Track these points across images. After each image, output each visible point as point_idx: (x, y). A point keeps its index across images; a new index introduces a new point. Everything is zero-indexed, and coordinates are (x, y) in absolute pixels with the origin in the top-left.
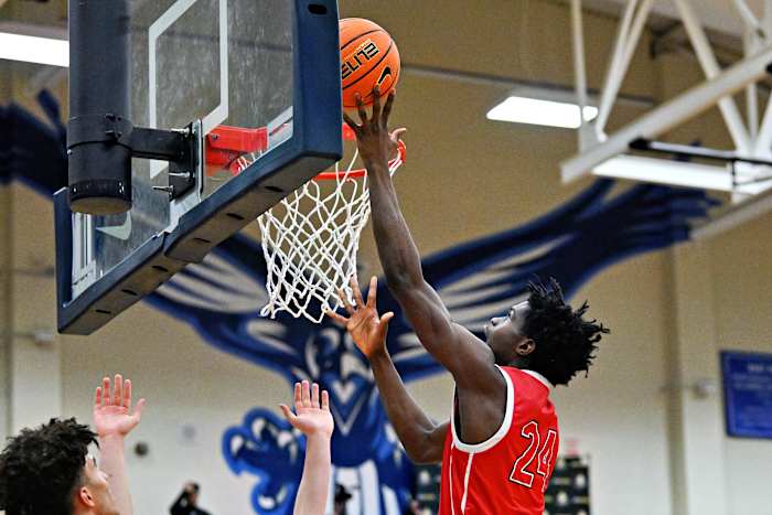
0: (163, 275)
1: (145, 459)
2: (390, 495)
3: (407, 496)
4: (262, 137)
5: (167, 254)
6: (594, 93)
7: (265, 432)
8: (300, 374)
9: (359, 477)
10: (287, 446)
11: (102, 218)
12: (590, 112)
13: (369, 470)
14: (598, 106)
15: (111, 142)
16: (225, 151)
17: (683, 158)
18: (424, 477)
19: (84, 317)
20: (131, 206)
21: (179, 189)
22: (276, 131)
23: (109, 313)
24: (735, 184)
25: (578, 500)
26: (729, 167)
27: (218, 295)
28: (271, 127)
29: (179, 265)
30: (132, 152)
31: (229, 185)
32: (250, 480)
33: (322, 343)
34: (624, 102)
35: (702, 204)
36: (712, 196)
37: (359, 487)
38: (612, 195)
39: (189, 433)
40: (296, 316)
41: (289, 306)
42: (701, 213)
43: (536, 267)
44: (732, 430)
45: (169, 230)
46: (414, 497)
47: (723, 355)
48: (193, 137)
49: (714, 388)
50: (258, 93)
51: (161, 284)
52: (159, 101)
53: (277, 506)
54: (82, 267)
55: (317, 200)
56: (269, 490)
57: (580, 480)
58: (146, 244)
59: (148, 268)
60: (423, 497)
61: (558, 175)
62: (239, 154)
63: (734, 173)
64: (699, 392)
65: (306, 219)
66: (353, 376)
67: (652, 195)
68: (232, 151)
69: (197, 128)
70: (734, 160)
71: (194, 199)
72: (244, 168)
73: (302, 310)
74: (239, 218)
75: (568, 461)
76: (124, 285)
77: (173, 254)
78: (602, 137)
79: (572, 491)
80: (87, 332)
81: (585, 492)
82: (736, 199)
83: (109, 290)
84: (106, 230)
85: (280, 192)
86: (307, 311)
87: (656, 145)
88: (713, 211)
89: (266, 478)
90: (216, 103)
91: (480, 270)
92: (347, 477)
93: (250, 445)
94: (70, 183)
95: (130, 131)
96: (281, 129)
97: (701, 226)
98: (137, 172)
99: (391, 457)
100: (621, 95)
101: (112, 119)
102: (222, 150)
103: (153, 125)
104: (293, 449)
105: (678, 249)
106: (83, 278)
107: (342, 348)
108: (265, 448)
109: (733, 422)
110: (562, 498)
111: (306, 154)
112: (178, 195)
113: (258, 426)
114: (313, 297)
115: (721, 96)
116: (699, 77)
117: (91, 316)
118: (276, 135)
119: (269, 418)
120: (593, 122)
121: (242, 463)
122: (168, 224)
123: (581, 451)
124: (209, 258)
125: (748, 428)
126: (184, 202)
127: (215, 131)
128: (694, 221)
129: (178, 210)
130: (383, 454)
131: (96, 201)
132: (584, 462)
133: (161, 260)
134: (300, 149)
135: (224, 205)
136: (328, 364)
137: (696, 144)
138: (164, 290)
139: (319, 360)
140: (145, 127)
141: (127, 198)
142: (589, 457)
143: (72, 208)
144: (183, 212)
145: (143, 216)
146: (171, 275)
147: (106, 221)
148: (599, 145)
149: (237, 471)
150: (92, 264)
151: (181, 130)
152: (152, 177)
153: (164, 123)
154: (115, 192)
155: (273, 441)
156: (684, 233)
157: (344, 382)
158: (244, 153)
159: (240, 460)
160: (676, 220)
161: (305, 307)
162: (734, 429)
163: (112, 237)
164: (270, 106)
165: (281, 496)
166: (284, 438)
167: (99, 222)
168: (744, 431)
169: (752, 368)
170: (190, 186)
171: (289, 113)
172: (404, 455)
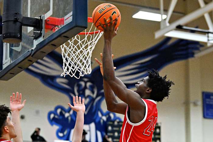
0: (31, 63)
1: (23, 120)
2: (99, 134)
3: (104, 134)
4: (63, 21)
5: (32, 56)
6: (166, 11)
7: (61, 113)
8: (72, 95)
9: (90, 127)
10: (68, 117)
11: (12, 44)
12: (164, 17)
13: (93, 125)
14: (167, 14)
15: (16, 21)
16: (51, 25)
17: (193, 32)
18: (110, 128)
19: (6, 75)
20: (21, 41)
21: (37, 36)
22: (67, 19)
23: (13, 74)
24: (208, 40)
25: (157, 136)
26: (207, 35)
27: (48, 70)
28: (65, 18)
29: (36, 60)
30: (22, 24)
31: (52, 35)
32: (56, 127)
33: (79, 86)
34: (175, 14)
35: (198, 46)
36: (201, 44)
37: (90, 131)
38: (170, 43)
39: (37, 112)
40: (72, 76)
41: (70, 73)
42: (197, 49)
43: (146, 64)
44: (205, 116)
45: (33, 49)
46: (106, 134)
47: (203, 93)
48: (41, 20)
49: (200, 103)
50: (62, 7)
51: (30, 65)
52: (31, 8)
53: (64, 136)
54: (6, 59)
55: (79, 41)
56: (62, 131)
57: (158, 130)
58: (26, 53)
59: (26, 60)
60: (109, 134)
61: (154, 35)
62: (55, 26)
63: (208, 37)
64: (195, 104)
65: (76, 47)
66: (89, 96)
67: (182, 43)
68: (53, 25)
69: (42, 17)
70: (208, 33)
71: (41, 39)
72: (57, 30)
73: (74, 75)
74: (55, 45)
76: (19, 65)
77: (34, 56)
78: (168, 24)
79: (155, 133)
80: (7, 80)
81: (159, 134)
82: (209, 45)
83: (14, 67)
84: (13, 48)
85: (68, 38)
86: (75, 75)
87: (185, 27)
88: (201, 48)
89: (61, 127)
90: (49, 10)
91: (129, 65)
92: (86, 127)
93: (56, 117)
94: (3, 33)
95: (22, 18)
96: (69, 18)
97: (197, 53)
98: (24, 30)
99: (100, 122)
100: (174, 12)
101: (17, 14)
102: (50, 25)
103: (29, 16)
104: (70, 118)
105: (190, 60)
106: (6, 63)
107: (86, 87)
108: (61, 117)
109: (205, 114)
111: (76, 26)
112: (36, 38)
113: (59, 111)
114: (77, 71)
115: (205, 13)
116: (199, 7)
117: (8, 74)
118: (67, 20)
119: (62, 109)
120: (165, 19)
121: (53, 122)
122: (33, 47)
124: (45, 58)
125: (210, 116)
126: (38, 40)
127: (48, 18)
128: (196, 51)
129: (36, 43)
130: (97, 120)
131: (11, 39)
132: (159, 125)
133: (30, 58)
134: (74, 25)
135: (50, 41)
136: (81, 92)
137: (197, 27)
138: (30, 67)
139: (78, 91)
140: (27, 17)
141: (20, 38)
142: (161, 123)
143: (3, 41)
144: (37, 43)
145: (25, 45)
146: (33, 63)
147: (14, 46)
148: (167, 27)
149: (52, 124)
150: (9, 59)
151: (38, 18)
152: (28, 32)
153: (32, 16)
154: (17, 37)
155: (63, 116)
156: (192, 55)
157: (86, 98)
158: (57, 26)
159: (53, 121)
160: (190, 51)
161: (75, 74)
163: (15, 50)
164: (65, 11)
165: (65, 133)
166: (67, 115)
167: (11, 46)
168: (208, 117)
169: (212, 97)
170: (40, 35)
171: (71, 13)
172: (104, 121)
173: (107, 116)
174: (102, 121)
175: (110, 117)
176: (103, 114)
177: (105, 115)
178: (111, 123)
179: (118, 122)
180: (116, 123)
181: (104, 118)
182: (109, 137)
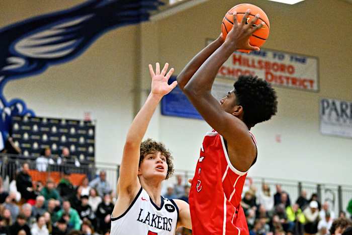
3: (8, 135)
18: (16, 126)
25: (89, 141)
44: (163, 112)
46: (11, 136)
57: (91, 132)
60: (15, 136)
75: (86, 122)
79: (87, 137)
81: (93, 137)
82: (171, 3)
88: (160, 8)
91: (49, 28)
97: (155, 14)
105: (143, 24)
109: (164, 108)
110: (82, 140)
123: (92, 118)
125: (171, 112)
132: (93, 123)
142: (95, 121)
156: (147, 17)
160: (143, 11)
162: (165, 112)
168: (168, 113)
172: (7, 115)
173: (13, 108)
174: (4, 115)
175: (16, 110)
176: (5, 105)
177: (10, 107)
178: (18, 119)
179: (29, 118)
180: (26, 119)
181: (8, 111)
182: (14, 140)
